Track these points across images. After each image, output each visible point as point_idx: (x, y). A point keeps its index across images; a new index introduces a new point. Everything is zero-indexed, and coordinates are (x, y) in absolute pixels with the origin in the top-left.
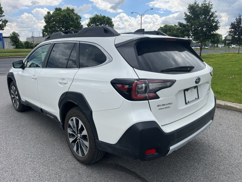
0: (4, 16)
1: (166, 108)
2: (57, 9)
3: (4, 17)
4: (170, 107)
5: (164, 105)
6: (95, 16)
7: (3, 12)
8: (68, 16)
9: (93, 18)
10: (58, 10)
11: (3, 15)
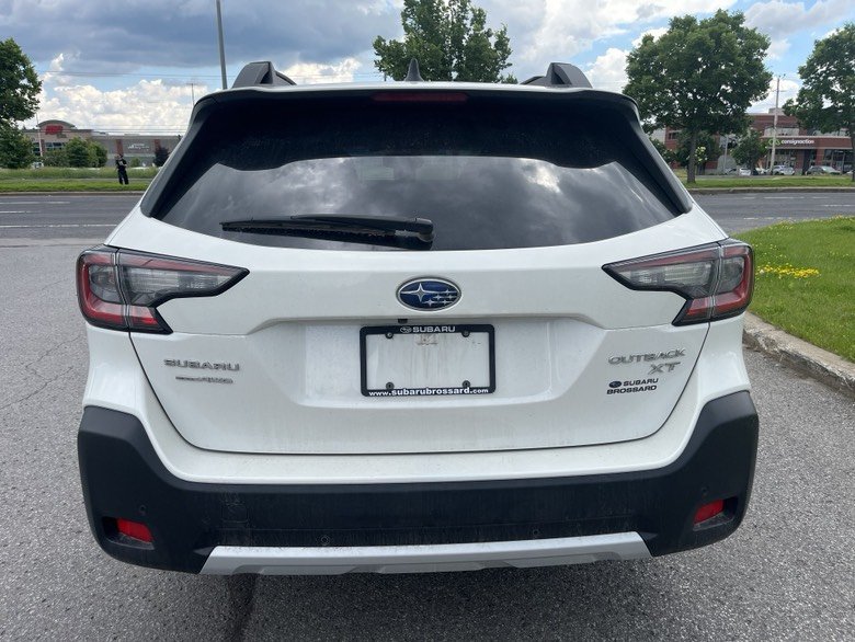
0: (510, 65)
1: (209, 380)
2: (676, 23)
3: (509, 68)
4: (230, 382)
5: (194, 365)
6: (841, 34)
7: (509, 53)
8: (711, 43)
9: (828, 42)
10: (683, 25)
11: (507, 61)
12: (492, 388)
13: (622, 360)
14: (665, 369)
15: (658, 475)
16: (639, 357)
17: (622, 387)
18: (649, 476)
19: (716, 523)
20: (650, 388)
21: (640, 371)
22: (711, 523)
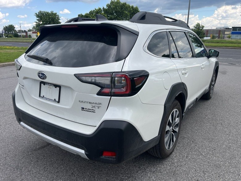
12: (59, 102)
13: (82, 102)
14: (97, 108)
15: (86, 136)
16: (87, 102)
17: (85, 109)
18: (84, 136)
19: (110, 158)
20: (93, 112)
21: (89, 106)
22: (109, 158)
